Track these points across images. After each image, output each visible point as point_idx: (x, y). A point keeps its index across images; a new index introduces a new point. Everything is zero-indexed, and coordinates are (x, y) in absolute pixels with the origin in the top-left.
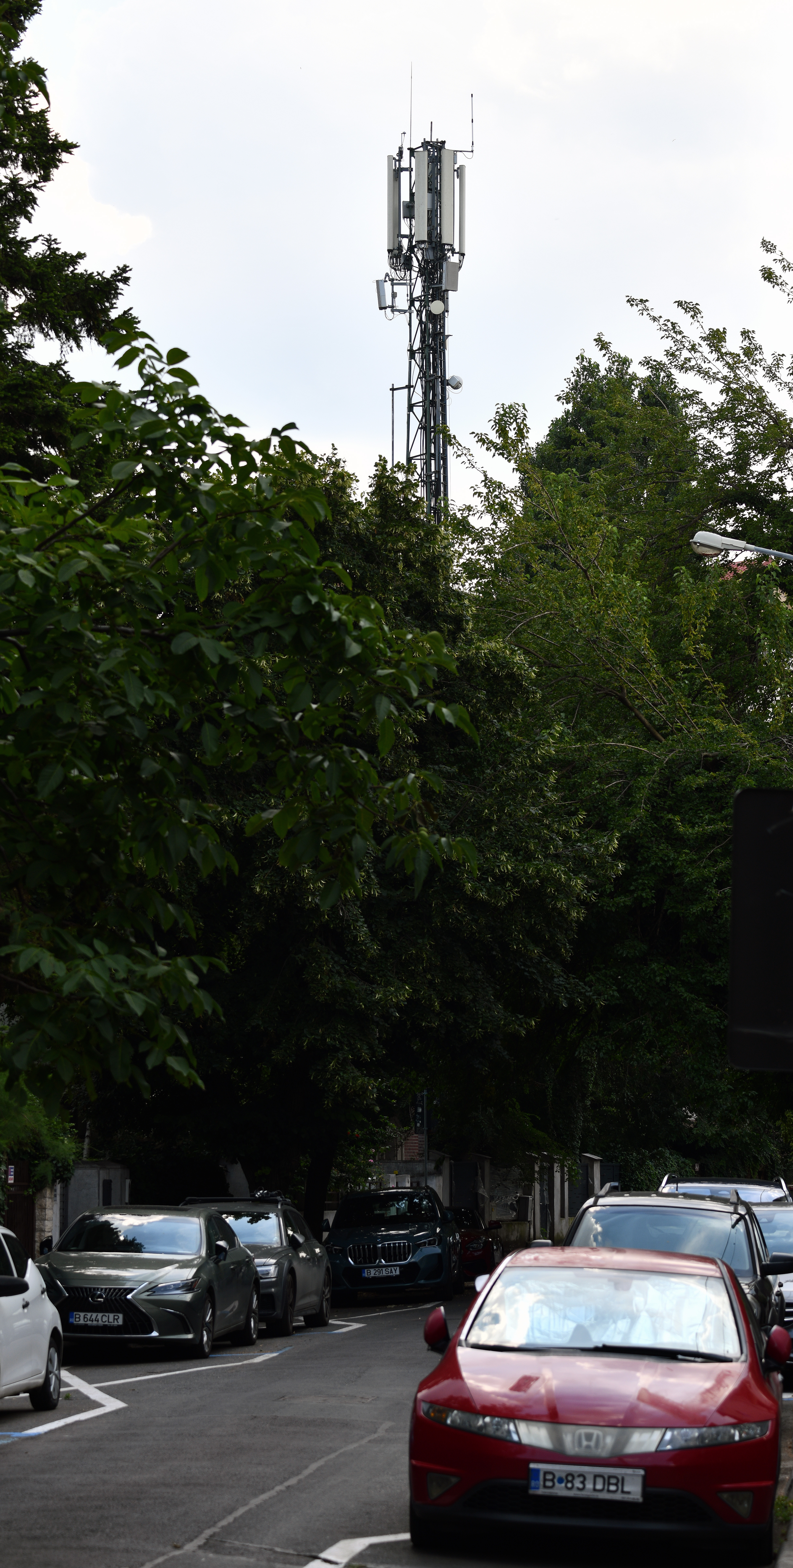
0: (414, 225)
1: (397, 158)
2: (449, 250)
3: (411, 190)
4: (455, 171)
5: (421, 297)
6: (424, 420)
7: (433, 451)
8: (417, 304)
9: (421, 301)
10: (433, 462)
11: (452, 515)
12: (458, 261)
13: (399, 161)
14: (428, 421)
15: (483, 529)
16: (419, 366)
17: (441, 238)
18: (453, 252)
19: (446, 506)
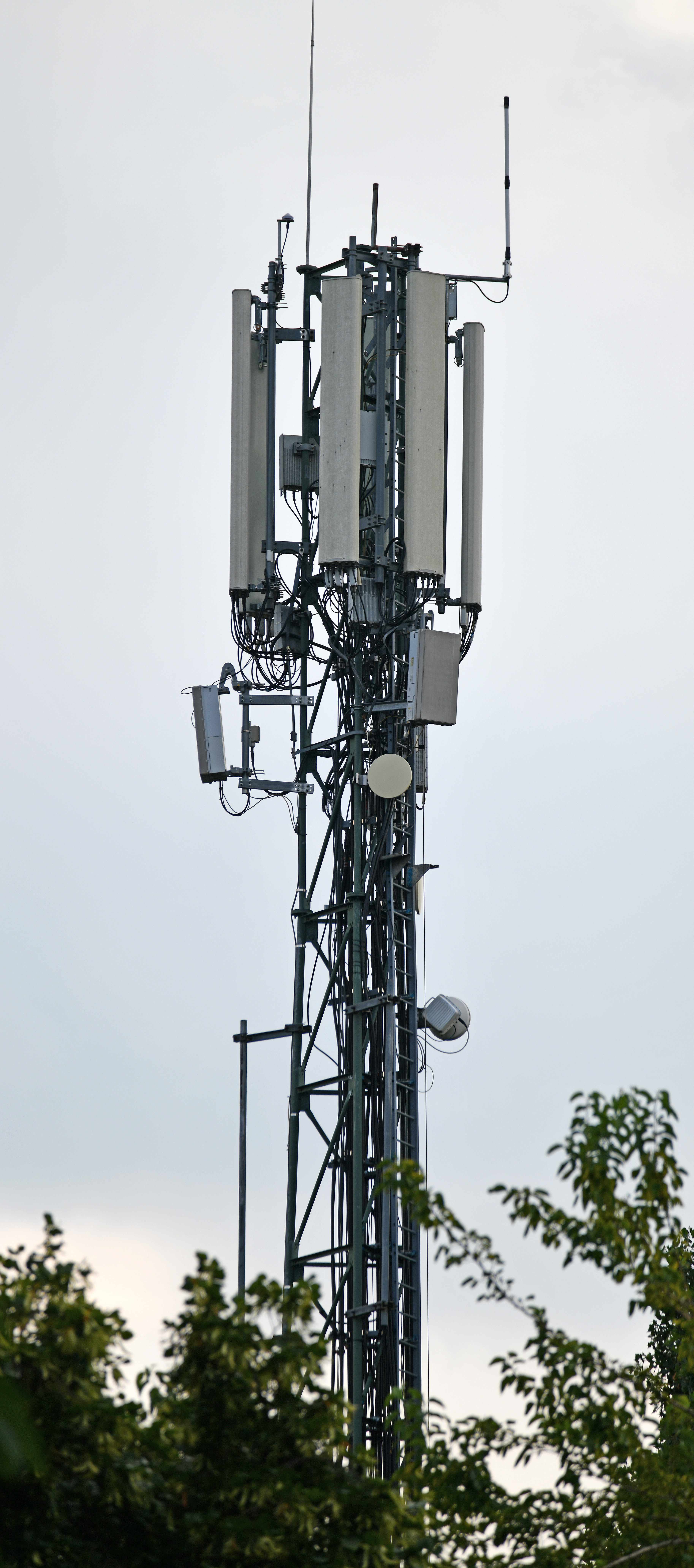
0: (316, 513)
1: (264, 298)
2: (427, 594)
3: (307, 400)
4: (449, 340)
5: (336, 741)
6: (343, 1138)
7: (372, 1240)
8: (325, 765)
9: (336, 756)
10: (372, 1273)
11: (434, 1451)
12: (456, 630)
13: (272, 307)
14: (356, 1142)
15: (532, 1499)
16: (328, 963)
17: (402, 554)
18: (444, 601)
19: (416, 1417)
